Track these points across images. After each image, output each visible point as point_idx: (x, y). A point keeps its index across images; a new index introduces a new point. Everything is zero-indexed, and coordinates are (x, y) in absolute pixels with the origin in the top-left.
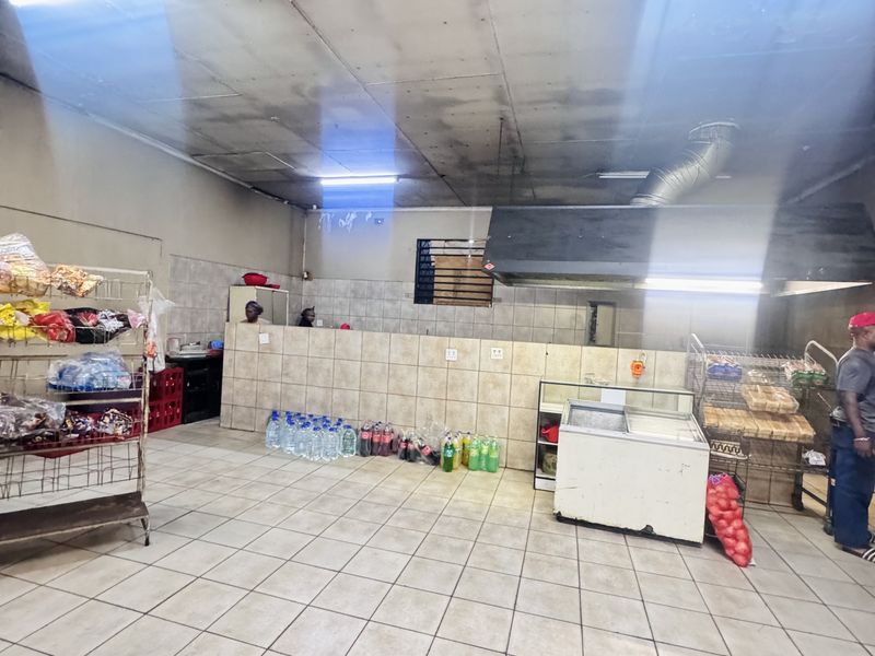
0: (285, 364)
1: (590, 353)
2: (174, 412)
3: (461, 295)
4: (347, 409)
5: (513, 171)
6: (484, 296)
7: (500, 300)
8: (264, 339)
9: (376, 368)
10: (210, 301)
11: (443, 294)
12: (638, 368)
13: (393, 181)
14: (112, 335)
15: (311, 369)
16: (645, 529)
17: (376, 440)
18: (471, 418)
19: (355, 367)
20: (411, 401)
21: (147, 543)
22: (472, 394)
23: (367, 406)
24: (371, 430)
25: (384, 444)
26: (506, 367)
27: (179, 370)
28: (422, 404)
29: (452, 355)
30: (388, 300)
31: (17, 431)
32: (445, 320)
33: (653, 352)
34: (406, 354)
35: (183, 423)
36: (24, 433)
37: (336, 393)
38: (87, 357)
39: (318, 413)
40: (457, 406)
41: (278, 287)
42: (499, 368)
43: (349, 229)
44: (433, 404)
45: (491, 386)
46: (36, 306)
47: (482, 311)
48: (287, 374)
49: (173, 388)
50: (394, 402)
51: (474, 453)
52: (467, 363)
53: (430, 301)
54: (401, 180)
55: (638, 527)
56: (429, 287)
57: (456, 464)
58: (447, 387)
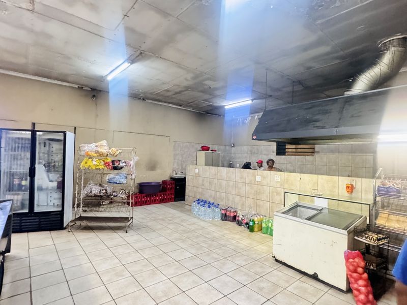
0: (203, 181)
1: (322, 179)
2: (164, 197)
3: (299, 150)
4: (222, 200)
5: (293, 89)
6: (311, 150)
7: (318, 152)
8: (197, 171)
9: (231, 183)
10: (189, 157)
11: (290, 150)
12: (351, 188)
13: (250, 102)
14: (122, 168)
15: (210, 183)
16: (314, 274)
17: (227, 214)
18: (267, 209)
19: (224, 183)
20: (244, 199)
21: (127, 232)
22: (267, 197)
23: (228, 200)
24: (226, 210)
25: (231, 217)
26: (281, 185)
27: (173, 182)
28: (247, 200)
29: (258, 178)
30: (264, 154)
31: (100, 193)
32: (290, 163)
33: (360, 179)
34: (241, 178)
35: (175, 201)
36: (102, 194)
37: (218, 194)
38: (118, 174)
39: (212, 201)
40: (261, 203)
41: (216, 151)
42: (278, 185)
43: (248, 124)
44: (252, 200)
45: (275, 194)
46: (108, 160)
47: (309, 158)
48: (203, 185)
49: (171, 188)
50: (238, 199)
51: (264, 225)
52: (265, 182)
53: (284, 154)
54: (254, 101)
55: (311, 273)
56: (284, 148)
57: (256, 229)
58: (258, 193)
